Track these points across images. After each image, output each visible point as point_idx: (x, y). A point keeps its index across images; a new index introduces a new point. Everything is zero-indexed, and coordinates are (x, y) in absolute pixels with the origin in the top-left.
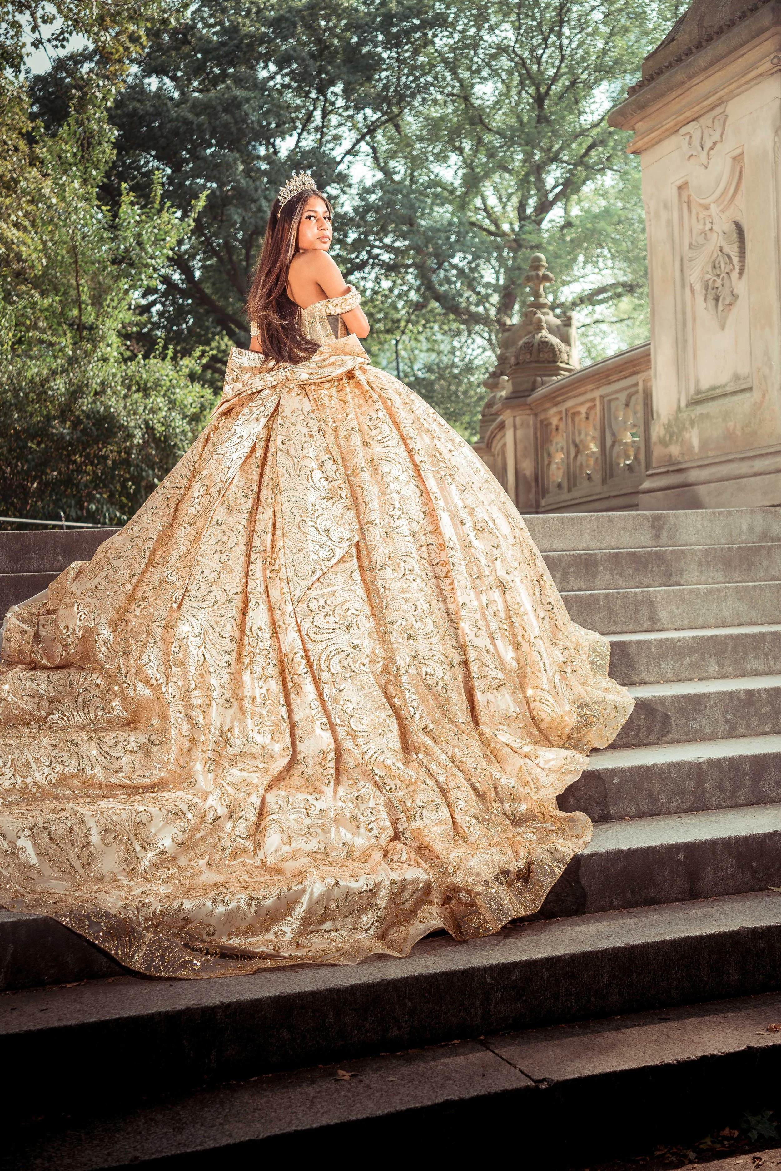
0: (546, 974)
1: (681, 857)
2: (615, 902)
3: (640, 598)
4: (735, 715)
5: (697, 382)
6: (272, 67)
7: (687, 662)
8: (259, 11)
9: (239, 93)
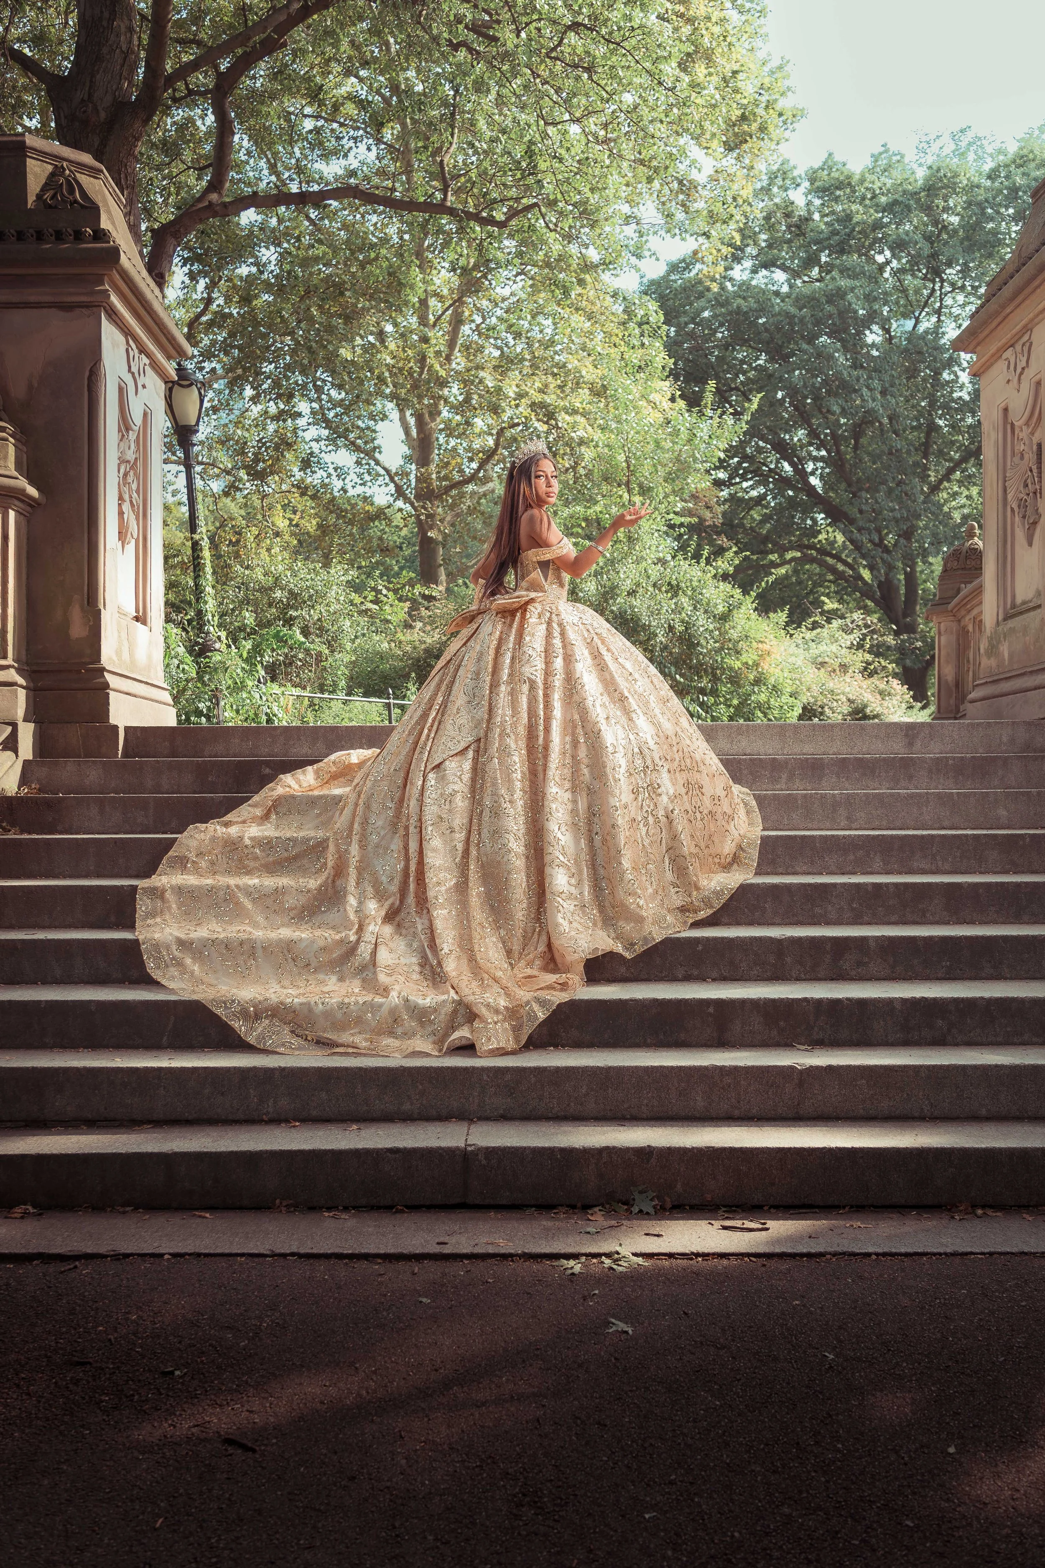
0: (533, 1080)
1: (711, 1010)
2: (649, 1041)
3: (838, 799)
4: (861, 905)
5: (1014, 597)
6: (888, 253)
7: (852, 857)
8: (874, 196)
9: (843, 283)
